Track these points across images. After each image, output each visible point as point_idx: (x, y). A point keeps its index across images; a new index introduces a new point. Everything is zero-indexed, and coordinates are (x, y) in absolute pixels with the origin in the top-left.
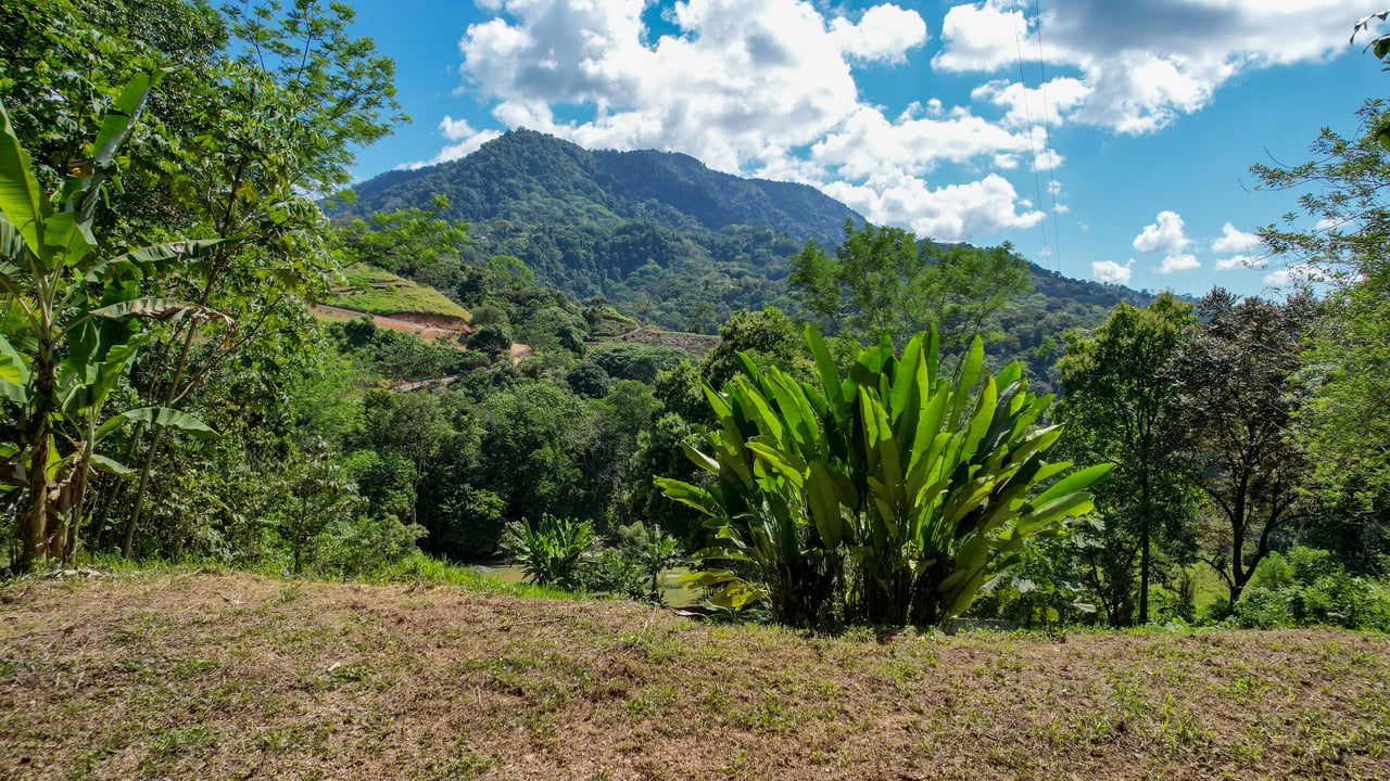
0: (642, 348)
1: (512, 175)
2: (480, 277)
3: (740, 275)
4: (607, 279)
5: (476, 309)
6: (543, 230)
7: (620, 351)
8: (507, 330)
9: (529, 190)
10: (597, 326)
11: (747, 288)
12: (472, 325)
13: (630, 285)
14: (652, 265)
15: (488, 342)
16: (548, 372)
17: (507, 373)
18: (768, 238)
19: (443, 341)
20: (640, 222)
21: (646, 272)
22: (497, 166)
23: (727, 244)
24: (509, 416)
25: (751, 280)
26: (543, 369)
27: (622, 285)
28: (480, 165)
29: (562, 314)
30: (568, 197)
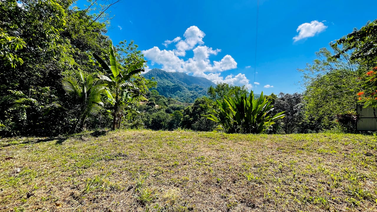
0: (178, 105)
1: (154, 76)
2: (150, 93)
3: (193, 93)
4: (171, 94)
5: (149, 99)
6: (160, 85)
7: (174, 106)
8: (155, 102)
9: (157, 79)
10: (170, 102)
11: (195, 95)
12: (148, 102)
13: (175, 95)
14: (178, 91)
15: (152, 104)
16: (162, 110)
17: (155, 110)
18: (198, 87)
19: (144, 104)
20: (176, 84)
21: (177, 93)
22: (151, 75)
23: (191, 88)
24: (157, 117)
25: (195, 94)
26: (161, 109)
27: (173, 95)
28: (148, 74)
29: (164, 100)
30: (164, 80)
